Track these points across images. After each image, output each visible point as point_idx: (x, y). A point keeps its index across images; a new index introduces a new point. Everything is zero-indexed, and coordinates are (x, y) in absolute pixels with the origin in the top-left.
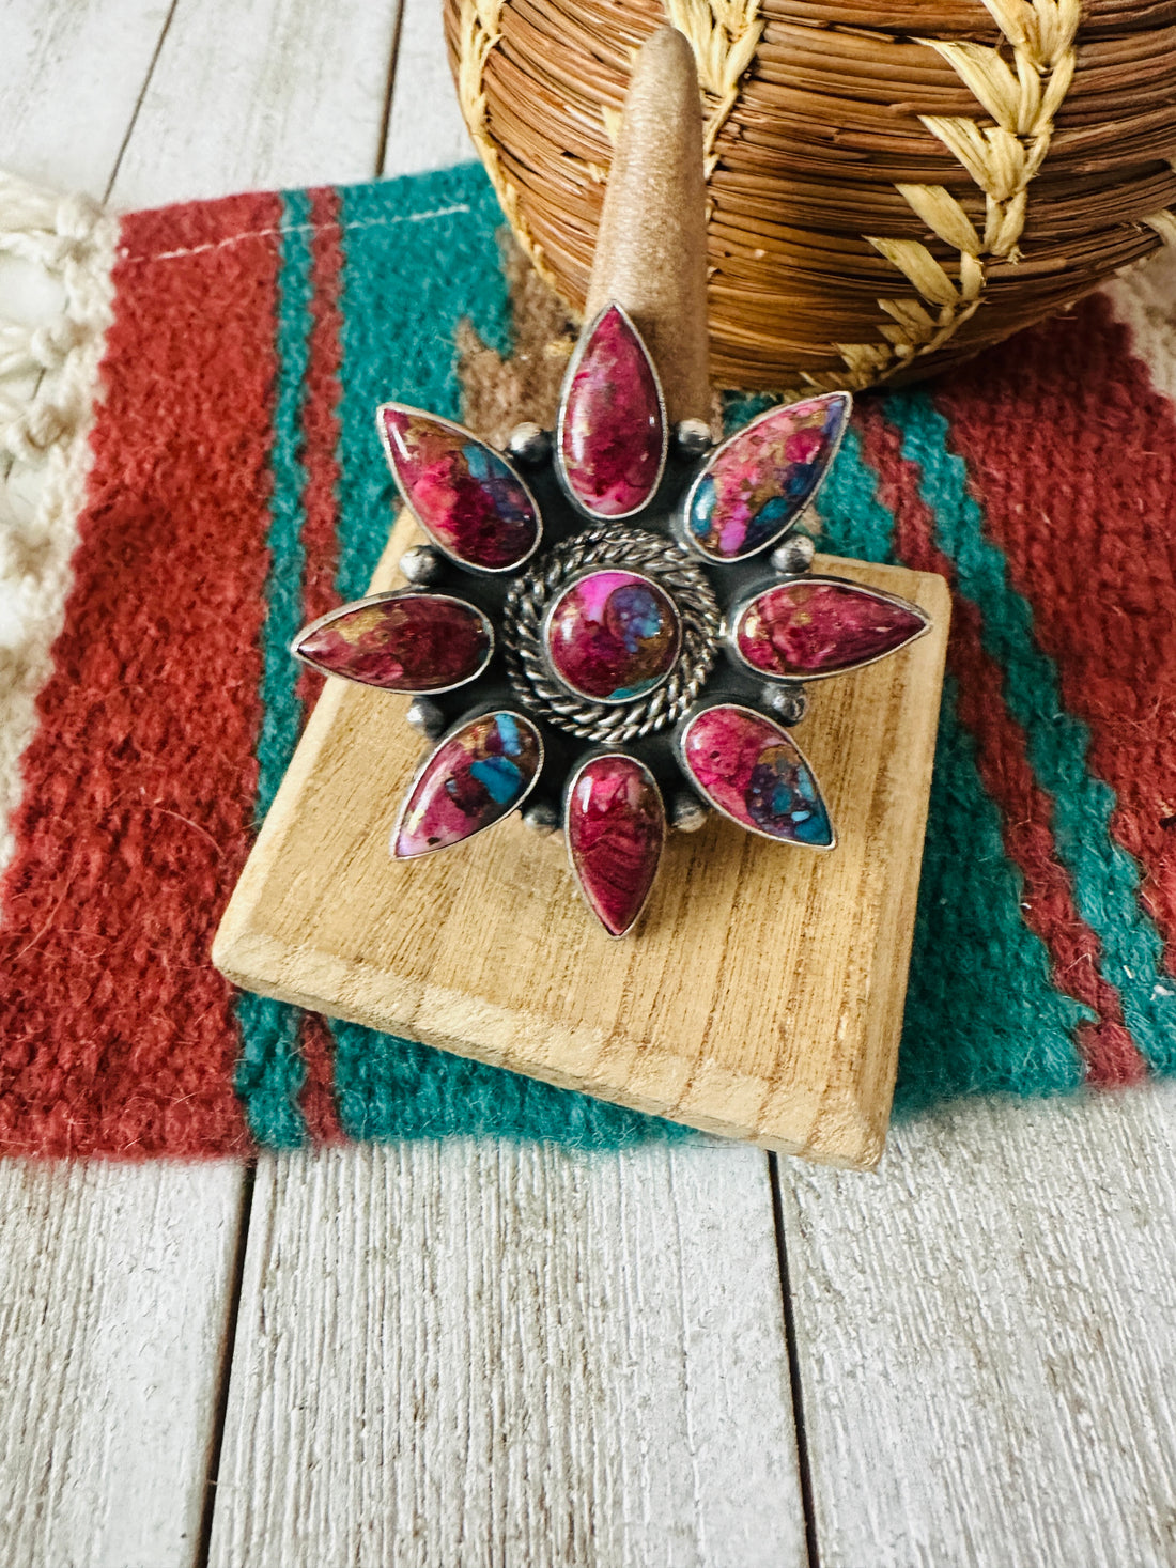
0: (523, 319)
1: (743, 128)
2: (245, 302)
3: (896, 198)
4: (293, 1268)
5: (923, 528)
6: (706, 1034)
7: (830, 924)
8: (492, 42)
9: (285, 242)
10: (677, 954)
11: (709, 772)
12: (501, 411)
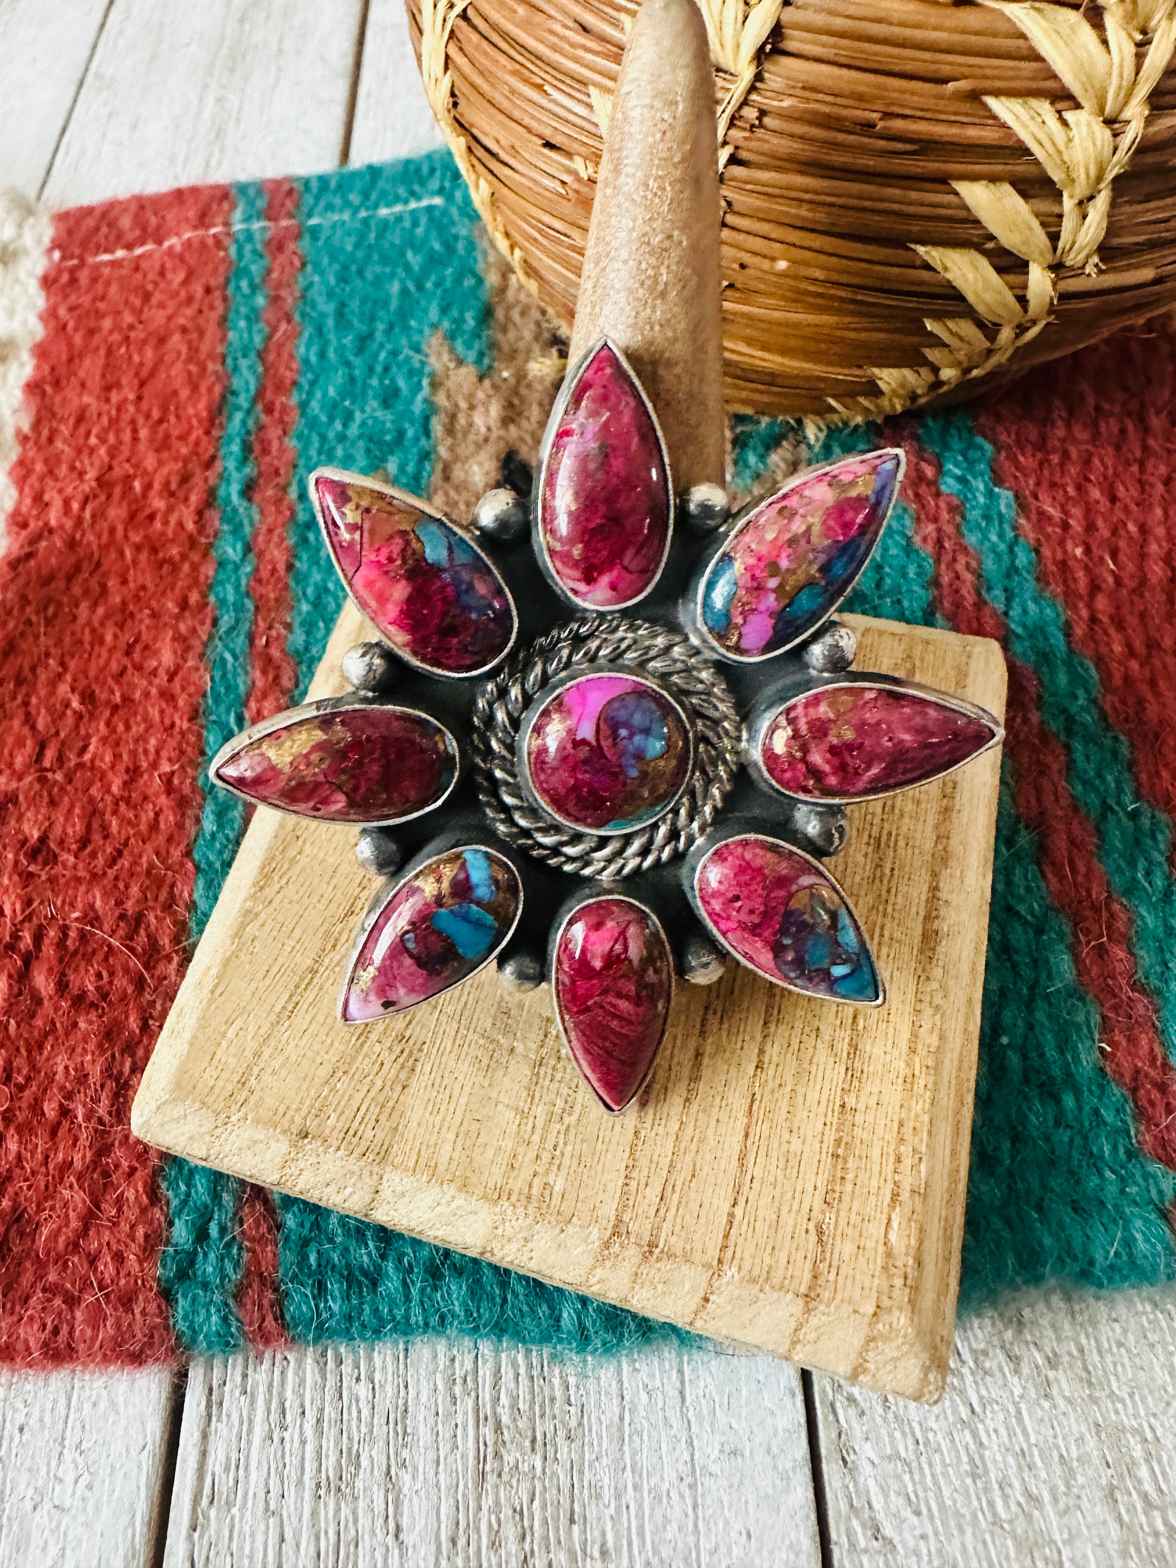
0: (505, 330)
1: (763, 113)
2: (189, 312)
3: (951, 198)
4: (229, 1505)
5: (968, 577)
6: (726, 1236)
7: (875, 1090)
8: (458, 10)
9: (237, 241)
10: (689, 1131)
11: (729, 918)
12: (480, 439)
